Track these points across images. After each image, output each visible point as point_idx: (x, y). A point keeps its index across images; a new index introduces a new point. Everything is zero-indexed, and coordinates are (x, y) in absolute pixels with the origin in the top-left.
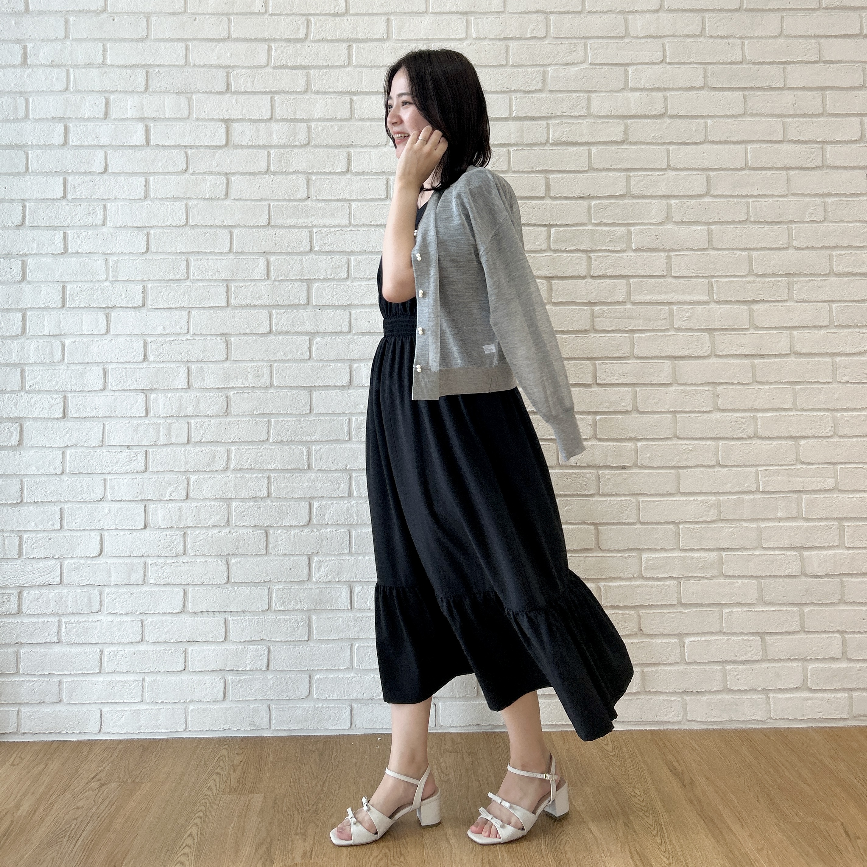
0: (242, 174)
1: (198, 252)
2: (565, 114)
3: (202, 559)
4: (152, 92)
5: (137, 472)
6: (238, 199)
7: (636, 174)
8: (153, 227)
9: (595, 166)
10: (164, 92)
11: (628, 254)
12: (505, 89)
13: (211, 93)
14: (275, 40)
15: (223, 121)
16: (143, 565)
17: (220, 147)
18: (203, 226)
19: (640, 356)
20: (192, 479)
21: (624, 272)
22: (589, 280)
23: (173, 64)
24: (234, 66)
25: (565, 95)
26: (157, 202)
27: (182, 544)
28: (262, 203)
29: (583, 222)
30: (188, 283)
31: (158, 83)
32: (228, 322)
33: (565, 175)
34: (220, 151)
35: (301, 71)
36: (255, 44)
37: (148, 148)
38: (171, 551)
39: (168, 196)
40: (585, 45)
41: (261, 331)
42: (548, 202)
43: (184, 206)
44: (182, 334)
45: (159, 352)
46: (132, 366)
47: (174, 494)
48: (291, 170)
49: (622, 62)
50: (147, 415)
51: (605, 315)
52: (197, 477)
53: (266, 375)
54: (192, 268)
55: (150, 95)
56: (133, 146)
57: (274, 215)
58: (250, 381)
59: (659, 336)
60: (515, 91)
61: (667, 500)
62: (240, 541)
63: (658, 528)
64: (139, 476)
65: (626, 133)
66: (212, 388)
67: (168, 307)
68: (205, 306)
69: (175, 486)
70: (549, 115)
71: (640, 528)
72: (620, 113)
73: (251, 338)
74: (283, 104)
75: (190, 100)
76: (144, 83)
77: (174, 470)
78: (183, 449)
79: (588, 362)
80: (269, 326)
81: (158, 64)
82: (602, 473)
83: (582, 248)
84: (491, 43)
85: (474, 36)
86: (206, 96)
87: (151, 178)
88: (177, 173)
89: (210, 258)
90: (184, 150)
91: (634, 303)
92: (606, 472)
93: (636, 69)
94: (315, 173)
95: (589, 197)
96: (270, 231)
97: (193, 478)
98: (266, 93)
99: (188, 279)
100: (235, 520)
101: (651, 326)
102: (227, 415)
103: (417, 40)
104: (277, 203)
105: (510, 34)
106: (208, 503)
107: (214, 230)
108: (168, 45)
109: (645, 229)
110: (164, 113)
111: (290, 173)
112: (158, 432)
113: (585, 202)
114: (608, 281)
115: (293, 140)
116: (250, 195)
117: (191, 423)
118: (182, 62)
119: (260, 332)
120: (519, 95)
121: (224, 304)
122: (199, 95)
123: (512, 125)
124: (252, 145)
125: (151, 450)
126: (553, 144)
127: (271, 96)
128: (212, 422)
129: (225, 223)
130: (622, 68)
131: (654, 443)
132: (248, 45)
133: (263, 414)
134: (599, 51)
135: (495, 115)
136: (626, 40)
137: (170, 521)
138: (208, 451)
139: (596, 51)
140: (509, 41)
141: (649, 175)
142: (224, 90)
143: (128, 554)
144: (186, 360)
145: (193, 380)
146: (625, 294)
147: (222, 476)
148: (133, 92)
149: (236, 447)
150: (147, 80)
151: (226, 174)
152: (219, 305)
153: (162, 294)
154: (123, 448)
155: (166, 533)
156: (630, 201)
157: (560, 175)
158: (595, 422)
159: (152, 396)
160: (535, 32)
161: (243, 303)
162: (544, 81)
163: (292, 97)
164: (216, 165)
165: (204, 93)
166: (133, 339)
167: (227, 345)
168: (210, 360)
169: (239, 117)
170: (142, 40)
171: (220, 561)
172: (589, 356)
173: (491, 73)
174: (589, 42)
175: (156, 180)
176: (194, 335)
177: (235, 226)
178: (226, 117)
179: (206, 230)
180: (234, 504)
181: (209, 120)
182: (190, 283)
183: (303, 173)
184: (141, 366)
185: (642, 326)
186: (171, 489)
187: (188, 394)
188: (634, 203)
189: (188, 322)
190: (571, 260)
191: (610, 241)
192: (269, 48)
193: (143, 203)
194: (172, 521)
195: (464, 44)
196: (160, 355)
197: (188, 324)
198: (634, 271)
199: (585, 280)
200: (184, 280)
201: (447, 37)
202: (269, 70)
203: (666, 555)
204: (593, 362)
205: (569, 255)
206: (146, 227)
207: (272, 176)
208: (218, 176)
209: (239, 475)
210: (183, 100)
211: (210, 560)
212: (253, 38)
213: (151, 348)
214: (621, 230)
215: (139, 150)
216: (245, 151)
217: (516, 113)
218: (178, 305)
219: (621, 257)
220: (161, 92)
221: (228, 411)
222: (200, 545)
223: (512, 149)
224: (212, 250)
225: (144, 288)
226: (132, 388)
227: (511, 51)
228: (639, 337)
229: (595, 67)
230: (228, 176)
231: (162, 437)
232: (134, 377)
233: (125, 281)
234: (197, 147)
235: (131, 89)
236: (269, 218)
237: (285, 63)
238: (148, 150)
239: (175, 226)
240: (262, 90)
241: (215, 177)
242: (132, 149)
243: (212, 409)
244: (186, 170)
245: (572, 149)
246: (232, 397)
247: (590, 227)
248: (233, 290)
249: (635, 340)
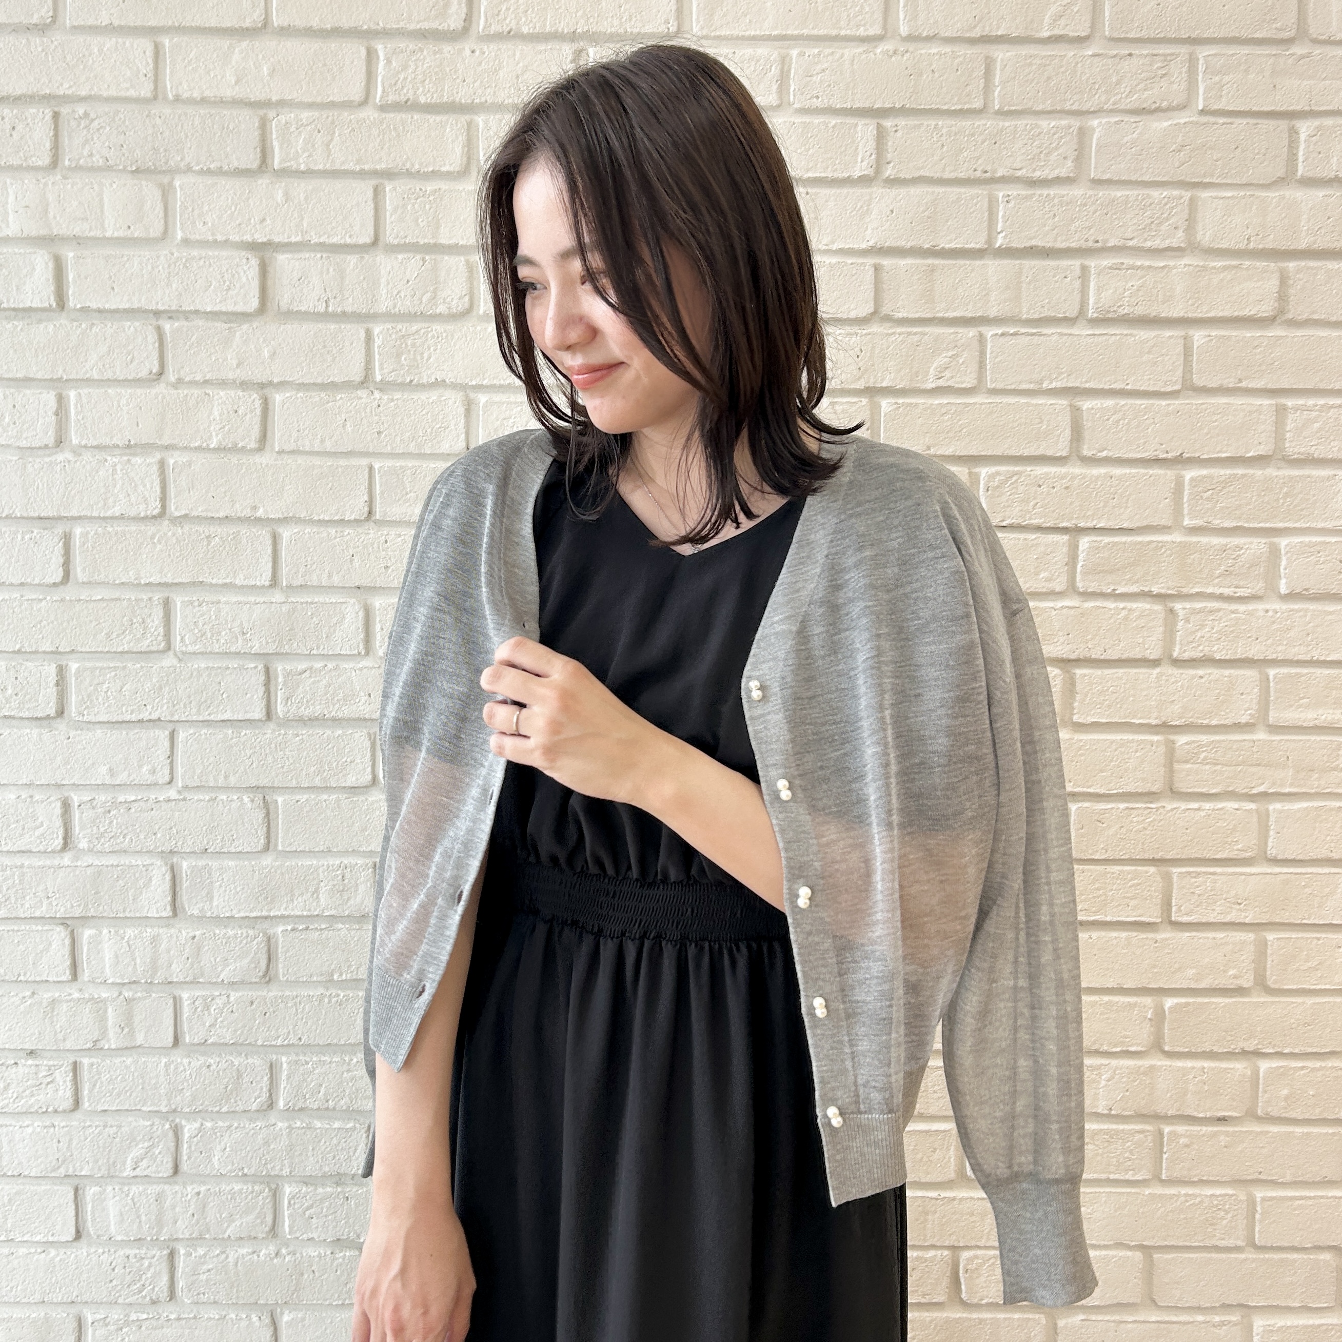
0: (302, 387)
1: (194, 584)
2: (1130, 243)
3: (214, 1314)
4: (70, 169)
5: (56, 1111)
6: (293, 452)
7: (1301, 402)
8: (80, 518)
9: (1199, 380)
10: (99, 169)
11: (1268, 607)
12: (978, 174)
13: (220, 172)
14: (386, 34)
15: (254, 247)
16: (75, 1324)
17: (244, 316)
18: (206, 518)
19: (1280, 857)
20: (186, 1130)
21: (1255, 652)
22: (1167, 669)
23: (123, 94)
24: (281, 103)
25: (1132, 193)
26: (87, 456)
27: (165, 1279)
28: (354, 462)
29: (1163, 522)
30: (169, 661)
31: (84, 145)
32: (270, 758)
33: (1123, 402)
34: (245, 327)
35: (451, 118)
36: (333, 45)
37: (64, 314)
38: (140, 1292)
39: (115, 441)
40: (1192, 61)
41: (351, 781)
42: (1076, 469)
43: (155, 468)
44: (156, 784)
45: (102, 830)
46: (37, 862)
47: (144, 1164)
48: (425, 381)
49: (1284, 108)
50: (75, 976)
51: (1202, 756)
52: (197, 1125)
53: (362, 888)
54: (178, 623)
55: (65, 178)
56: (24, 310)
57: (382, 493)
58: (325, 903)
59: (1332, 809)
60: (1004, 180)
61: (1322, 1197)
62: (302, 1274)
63: (1295, 1261)
64: (58, 1121)
65: (1282, 297)
66: (233, 917)
67: (120, 718)
68: (212, 717)
69: (146, 1144)
70: (1090, 244)
71: (1254, 1260)
72: (1269, 244)
73: (325, 797)
74: (404, 206)
75: (166, 192)
76: (48, 145)
77: (144, 1109)
78: (164, 1060)
79: (1152, 869)
80: (369, 770)
81: (83, 93)
82: (1170, 1133)
83: (1155, 590)
84: (948, 49)
85: (904, 30)
86: (210, 181)
87: (72, 394)
88: (137, 382)
89: (223, 599)
90: (154, 323)
91: (1275, 729)
92: (1181, 1129)
93: (1319, 128)
94: (486, 387)
95: (1180, 461)
96: (372, 533)
97: (189, 1129)
98: (362, 174)
99: (169, 648)
100: (291, 1227)
101: (1314, 784)
102: (268, 982)
103: (754, 38)
104: (389, 463)
105: (998, 28)
106: (226, 1187)
107: (232, 529)
108: (110, 42)
109: (1316, 544)
110: (102, 225)
111: (421, 387)
112: (103, 1019)
113: (1169, 472)
114: (1216, 673)
115: (430, 301)
116: (322, 441)
117: (181, 998)
118: (146, 90)
119: (348, 784)
120: (1015, 191)
121: (258, 713)
122: (190, 179)
123: (993, 267)
124: (326, 312)
125: (86, 1061)
126: (1095, 322)
127: (374, 182)
128: (232, 999)
129: (260, 513)
130: (1283, 124)
131: (1300, 1064)
132: (315, 45)
133: (355, 980)
134: (1226, 78)
135: (951, 241)
136: (1298, 50)
137: (135, 1227)
138: (223, 1065)
139: (1217, 78)
140: (994, 47)
141: (1332, 407)
142: (255, 165)
143: (37, 1297)
144: (167, 848)
145: (184, 897)
146: (1255, 707)
147: (259, 1124)
148: (20, 168)
149: (293, 1057)
150: (56, 135)
151: (262, 386)
152: (248, 716)
153: (106, 685)
154: (22, 1054)
155: (128, 1251)
156: (1280, 473)
157: (1109, 402)
158: (1160, 1015)
159: (87, 934)
160: (1062, 22)
161: (306, 712)
162: (1080, 156)
163: (430, 187)
164: (235, 363)
165: (202, 172)
166: (37, 797)
167: (268, 814)
168: (225, 850)
169: (294, 239)
170: (42, 29)
171: (255, 1318)
172: (1157, 857)
173: (944, 131)
174: (1203, 52)
175: (84, 400)
176: (186, 787)
177: (285, 520)
178: (261, 238)
179: (212, 529)
180: (288, 1190)
181: (215, 244)
182: (175, 662)
183: (455, 386)
184: (56, 862)
185: (1291, 785)
186: (135, 1152)
187: (173, 930)
188: (1291, 478)
189: (171, 756)
190: (1126, 618)
191: (1227, 573)
192: (371, 54)
193: (53, 458)
194: (140, 1226)
195: (878, 51)
196: (102, 835)
197: (172, 763)
198: (1280, 648)
199: (1158, 670)
200: (158, 652)
201: (834, 33)
202: (369, 113)
203: (1311, 1322)
204: (1164, 869)
205: (1121, 605)
206: (60, 518)
207: (377, 394)
208: (240, 393)
209: (298, 1124)
210: (150, 191)
211: (233, 1316)
212: (328, 26)
213: (81, 818)
214: (1256, 546)
215: (40, 321)
216: (310, 328)
217: (1005, 237)
218: (145, 716)
219: (1251, 614)
220: (93, 169)
221: (272, 972)
222: (207, 1280)
223: (989, 332)
224: (228, 581)
225: (61, 671)
226: (37, 914)
227: (998, 72)
228: (1281, 812)
229: (1212, 119)
230: (267, 391)
231: (111, 1033)
232: (42, 887)
233: (14, 652)
234: (187, 315)
235: (15, 161)
236: (371, 502)
237: (410, 95)
238: (63, 320)
239: (134, 519)
240: (350, 166)
241: (232, 393)
242: (23, 318)
243: (232, 967)
244: (161, 374)
245: (1144, 334)
246: (281, 940)
247: (1177, 537)
248: (280, 679)
249: (1272, 819)
